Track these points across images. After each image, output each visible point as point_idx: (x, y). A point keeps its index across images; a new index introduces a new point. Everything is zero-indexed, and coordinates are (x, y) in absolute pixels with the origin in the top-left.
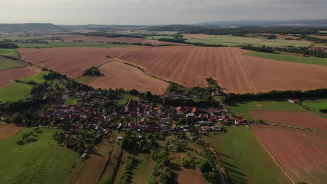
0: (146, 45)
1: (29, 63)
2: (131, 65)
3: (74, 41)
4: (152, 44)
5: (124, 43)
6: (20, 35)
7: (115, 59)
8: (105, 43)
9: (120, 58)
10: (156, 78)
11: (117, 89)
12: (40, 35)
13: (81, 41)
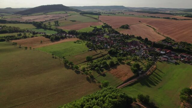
0: (172, 19)
1: (100, 21)
2: (150, 27)
3: (130, 14)
4: (177, 19)
5: (158, 17)
6: (106, 11)
7: (143, 23)
8: (146, 16)
9: (147, 23)
10: (160, 34)
11: (131, 35)
12: (115, 11)
13: (133, 15)
